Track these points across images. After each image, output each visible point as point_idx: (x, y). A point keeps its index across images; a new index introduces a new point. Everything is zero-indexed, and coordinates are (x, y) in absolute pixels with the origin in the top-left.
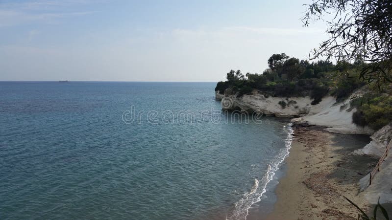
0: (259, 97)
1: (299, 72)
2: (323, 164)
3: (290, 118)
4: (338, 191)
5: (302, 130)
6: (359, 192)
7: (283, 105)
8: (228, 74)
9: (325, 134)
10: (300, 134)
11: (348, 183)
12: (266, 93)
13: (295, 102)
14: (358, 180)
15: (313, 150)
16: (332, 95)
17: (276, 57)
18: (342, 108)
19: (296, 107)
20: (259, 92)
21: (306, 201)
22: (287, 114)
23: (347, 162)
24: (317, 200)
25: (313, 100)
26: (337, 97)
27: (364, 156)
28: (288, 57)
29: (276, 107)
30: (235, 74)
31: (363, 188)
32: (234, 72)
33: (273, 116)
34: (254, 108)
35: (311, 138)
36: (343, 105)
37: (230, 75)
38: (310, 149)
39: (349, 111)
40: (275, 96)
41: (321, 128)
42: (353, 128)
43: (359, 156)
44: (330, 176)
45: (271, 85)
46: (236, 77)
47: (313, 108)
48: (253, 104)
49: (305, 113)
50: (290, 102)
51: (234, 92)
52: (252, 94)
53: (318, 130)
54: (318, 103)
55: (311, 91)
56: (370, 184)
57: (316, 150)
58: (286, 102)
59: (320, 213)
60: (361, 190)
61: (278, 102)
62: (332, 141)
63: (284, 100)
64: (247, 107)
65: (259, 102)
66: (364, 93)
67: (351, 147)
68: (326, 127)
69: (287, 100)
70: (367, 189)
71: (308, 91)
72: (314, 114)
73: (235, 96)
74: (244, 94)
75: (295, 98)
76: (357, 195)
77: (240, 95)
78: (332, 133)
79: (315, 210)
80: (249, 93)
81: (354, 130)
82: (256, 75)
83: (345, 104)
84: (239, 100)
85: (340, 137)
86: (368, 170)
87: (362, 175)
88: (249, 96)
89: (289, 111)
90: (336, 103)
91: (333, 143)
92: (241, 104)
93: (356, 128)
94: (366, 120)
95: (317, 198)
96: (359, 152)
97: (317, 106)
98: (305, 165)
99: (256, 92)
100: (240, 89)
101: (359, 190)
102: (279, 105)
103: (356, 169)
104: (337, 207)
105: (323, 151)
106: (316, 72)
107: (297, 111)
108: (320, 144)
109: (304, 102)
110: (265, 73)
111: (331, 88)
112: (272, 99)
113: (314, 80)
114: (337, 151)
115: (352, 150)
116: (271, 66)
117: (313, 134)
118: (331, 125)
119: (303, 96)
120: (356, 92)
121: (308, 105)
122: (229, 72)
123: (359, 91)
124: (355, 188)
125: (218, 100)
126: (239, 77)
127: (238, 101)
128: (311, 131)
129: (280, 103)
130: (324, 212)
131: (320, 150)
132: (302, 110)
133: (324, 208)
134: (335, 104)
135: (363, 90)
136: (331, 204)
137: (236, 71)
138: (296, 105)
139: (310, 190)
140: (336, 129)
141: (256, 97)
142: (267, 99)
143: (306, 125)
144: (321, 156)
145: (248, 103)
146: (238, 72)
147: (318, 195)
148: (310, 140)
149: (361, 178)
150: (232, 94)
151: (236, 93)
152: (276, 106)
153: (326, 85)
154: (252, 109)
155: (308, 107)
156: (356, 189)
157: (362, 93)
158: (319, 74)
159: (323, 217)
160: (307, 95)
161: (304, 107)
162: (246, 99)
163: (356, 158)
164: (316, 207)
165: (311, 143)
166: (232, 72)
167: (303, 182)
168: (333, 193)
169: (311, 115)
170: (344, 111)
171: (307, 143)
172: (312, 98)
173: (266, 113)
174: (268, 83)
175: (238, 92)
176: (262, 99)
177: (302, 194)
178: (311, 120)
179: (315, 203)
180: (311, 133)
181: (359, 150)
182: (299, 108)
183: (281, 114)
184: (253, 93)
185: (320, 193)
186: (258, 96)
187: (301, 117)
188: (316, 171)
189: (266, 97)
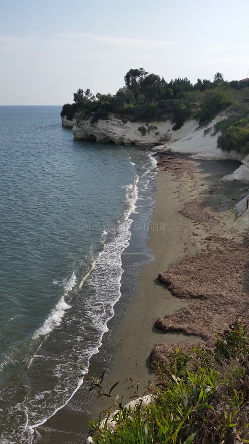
0: (116, 123)
1: (159, 92)
2: (195, 192)
3: (152, 146)
4: (216, 218)
5: (166, 157)
6: (237, 218)
7: (143, 131)
8: (75, 95)
9: (190, 161)
10: (166, 163)
11: (224, 210)
12: (124, 117)
13: (156, 128)
14: (233, 206)
15: (182, 179)
16: (195, 118)
17: (133, 73)
18: (206, 132)
19: (157, 134)
20: (115, 116)
21: (186, 231)
22: (147, 142)
23: (218, 188)
24: (196, 228)
25: (174, 125)
26: (199, 120)
27: (234, 181)
28: (146, 73)
29: (136, 134)
30: (84, 95)
31: (240, 213)
32: (82, 91)
33: (133, 144)
34: (111, 135)
35: (178, 166)
36: (207, 129)
37: (78, 96)
38: (178, 178)
39: (213, 135)
40: (134, 121)
41: (185, 156)
42: (219, 154)
43: (229, 181)
44: (204, 204)
45: (129, 108)
46: (85, 98)
47: (174, 135)
48: (110, 131)
49: (165, 140)
50: (150, 128)
51: (86, 117)
52: (108, 119)
53: (183, 158)
54: (180, 128)
55: (172, 115)
56: (247, 208)
57: (185, 178)
58: (146, 128)
59: (203, 241)
60: (239, 215)
61: (137, 128)
62: (199, 168)
63: (143, 125)
64: (104, 135)
65: (117, 129)
66: (229, 114)
67: (219, 173)
68: (189, 154)
69: (147, 125)
70: (245, 214)
71: (168, 114)
72: (176, 141)
73: (89, 122)
74: (99, 119)
75: (156, 123)
76: (235, 220)
77: (95, 121)
78: (197, 160)
79: (198, 238)
80: (104, 117)
81: (220, 156)
82: (109, 96)
83: (209, 127)
84: (93, 126)
85: (206, 164)
86: (242, 196)
87: (236, 200)
88: (105, 121)
89: (150, 138)
90: (199, 127)
91: (200, 170)
92: (97, 131)
93: (221, 153)
94: (234, 143)
95: (196, 226)
96: (229, 178)
97: (179, 131)
98: (177, 194)
99: (113, 116)
100: (93, 113)
101: (236, 215)
102: (138, 132)
103: (229, 195)
104: (219, 234)
105: (192, 179)
106: (175, 93)
107: (158, 137)
108: (187, 172)
109: (164, 128)
110: (119, 94)
111: (193, 110)
112: (130, 124)
113: (176, 101)
114: (206, 178)
115: (222, 176)
116: (128, 84)
117: (179, 162)
118: (195, 152)
119: (164, 120)
120: (220, 114)
121: (169, 131)
122: (76, 92)
123: (224, 113)
124: (232, 213)
125: (67, 128)
126: (89, 98)
127: (92, 128)
128: (176, 159)
129: (140, 129)
130: (207, 239)
131: (189, 178)
132: (163, 136)
133: (205, 235)
134: (197, 129)
135: (228, 111)
136: (212, 231)
137: (85, 91)
138: (157, 131)
139: (187, 220)
140: (201, 155)
141: (114, 123)
142: (125, 124)
143: (169, 153)
144: (192, 185)
145: (103, 129)
146: (87, 92)
147: (197, 223)
148: (176, 169)
149: (236, 204)
150: (84, 119)
151: (89, 117)
152: (136, 132)
153: (188, 107)
154: (109, 137)
155: (169, 132)
156: (234, 214)
157: (227, 115)
158: (178, 94)
159: (207, 244)
160: (168, 119)
161: (165, 133)
162: (102, 124)
163: (227, 183)
164: (197, 235)
165: (178, 172)
166: (80, 91)
167: (179, 212)
168: (212, 220)
169: (172, 142)
170: (208, 135)
171: (174, 172)
172: (173, 123)
173: (125, 141)
174: (126, 106)
175: (91, 117)
176: (119, 125)
177: (181, 224)
178: (174, 147)
179: (196, 232)
180: (176, 162)
181: (229, 176)
182: (160, 134)
183: (142, 142)
184: (110, 117)
185: (197, 221)
186: (114, 121)
187: (162, 144)
188: (189, 199)
189: (125, 122)
